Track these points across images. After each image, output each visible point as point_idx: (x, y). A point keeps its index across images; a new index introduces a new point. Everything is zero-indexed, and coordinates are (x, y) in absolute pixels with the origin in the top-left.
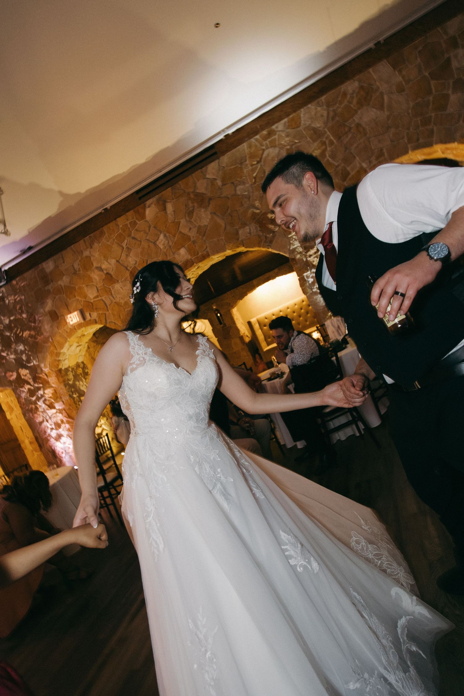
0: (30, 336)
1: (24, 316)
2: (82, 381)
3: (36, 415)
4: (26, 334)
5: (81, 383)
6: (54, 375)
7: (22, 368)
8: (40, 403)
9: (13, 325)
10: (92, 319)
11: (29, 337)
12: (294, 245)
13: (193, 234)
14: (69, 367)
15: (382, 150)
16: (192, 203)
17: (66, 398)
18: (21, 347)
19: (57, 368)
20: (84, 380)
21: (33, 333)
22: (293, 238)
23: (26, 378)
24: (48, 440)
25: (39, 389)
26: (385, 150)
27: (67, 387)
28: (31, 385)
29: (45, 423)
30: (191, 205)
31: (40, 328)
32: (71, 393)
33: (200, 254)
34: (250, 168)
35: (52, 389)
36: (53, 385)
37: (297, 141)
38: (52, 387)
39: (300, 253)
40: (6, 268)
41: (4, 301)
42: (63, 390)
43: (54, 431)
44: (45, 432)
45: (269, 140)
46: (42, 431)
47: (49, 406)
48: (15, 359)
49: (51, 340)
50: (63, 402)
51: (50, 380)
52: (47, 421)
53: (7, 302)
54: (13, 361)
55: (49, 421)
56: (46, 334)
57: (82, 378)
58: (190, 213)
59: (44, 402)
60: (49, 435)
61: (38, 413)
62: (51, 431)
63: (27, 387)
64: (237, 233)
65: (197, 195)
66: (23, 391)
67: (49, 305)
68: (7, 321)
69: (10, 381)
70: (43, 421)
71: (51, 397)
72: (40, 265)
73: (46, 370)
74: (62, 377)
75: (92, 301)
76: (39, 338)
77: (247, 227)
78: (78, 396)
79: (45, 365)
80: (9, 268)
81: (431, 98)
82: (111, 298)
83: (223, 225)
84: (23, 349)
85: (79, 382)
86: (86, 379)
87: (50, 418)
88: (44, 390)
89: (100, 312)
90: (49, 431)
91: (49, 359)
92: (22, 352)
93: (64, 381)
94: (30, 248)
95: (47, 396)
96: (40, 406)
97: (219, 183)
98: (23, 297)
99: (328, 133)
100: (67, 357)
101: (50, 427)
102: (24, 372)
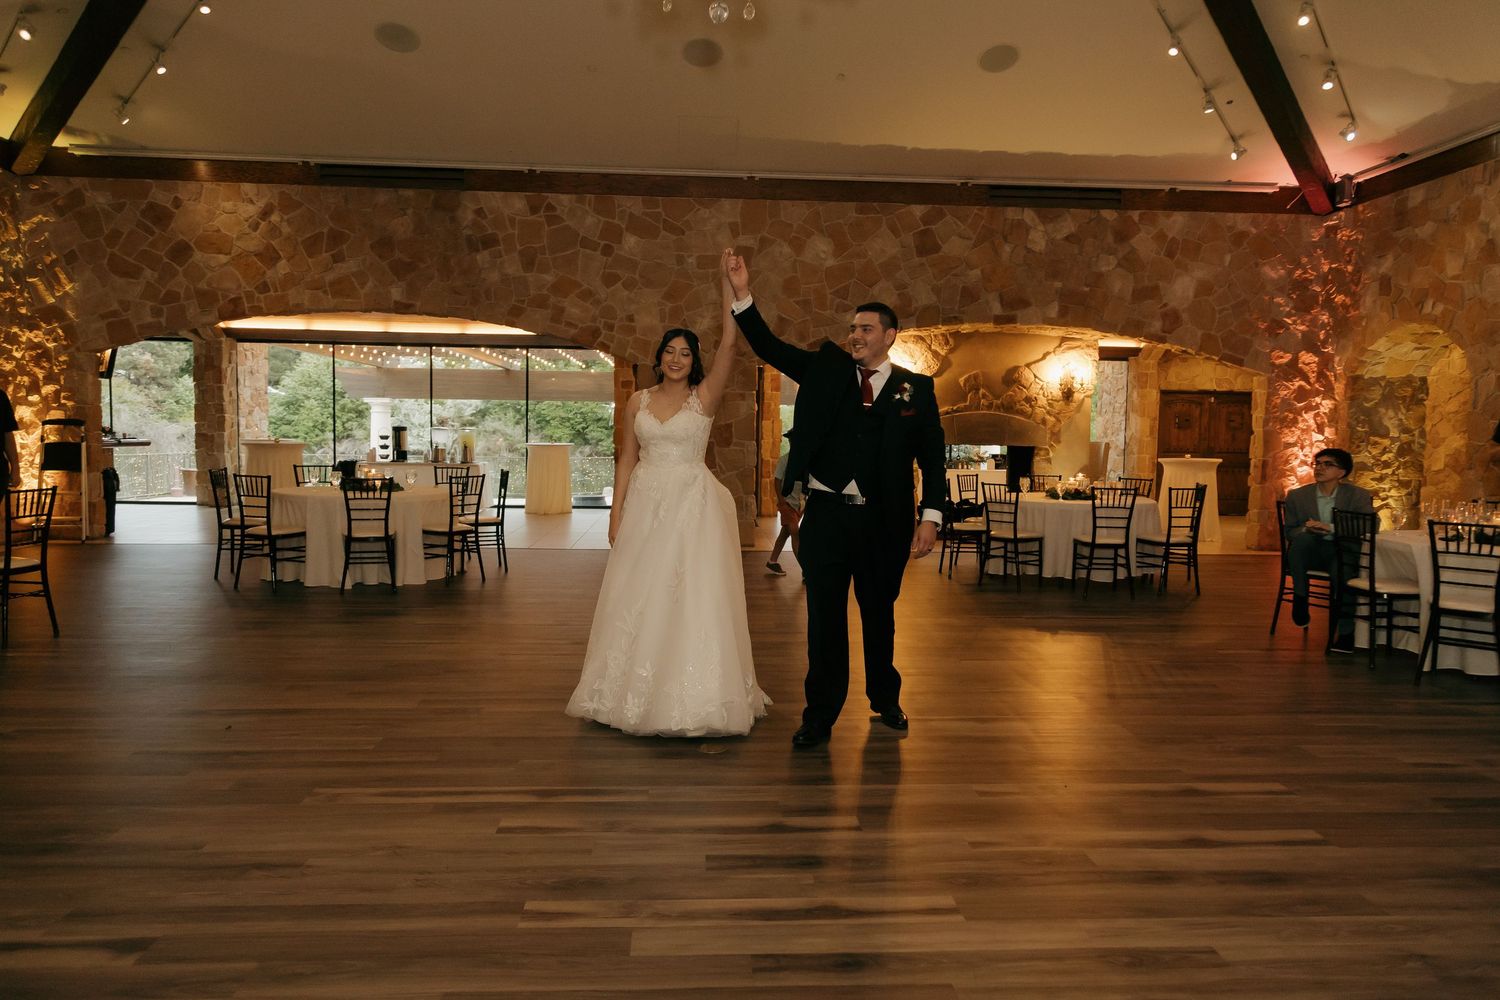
0: (1344, 305)
1: (1350, 268)
2: (1396, 409)
3: (1287, 431)
4: (1339, 299)
5: (1391, 413)
6: (1344, 382)
7: (1308, 352)
8: (1309, 417)
9: (1330, 277)
10: (1434, 312)
11: (1341, 305)
14: (1384, 377)
17: (1342, 426)
18: (1325, 318)
19: (1354, 372)
20: (1404, 411)
21: (1348, 301)
23: (1306, 368)
24: (1285, 476)
25: (1318, 392)
27: (1353, 410)
28: (1309, 383)
29: (1296, 449)
31: (1361, 297)
32: (1355, 423)
35: (1333, 402)
36: (1337, 398)
38: (1335, 400)
40: (1361, 180)
41: (1336, 234)
42: (1343, 412)
43: (1305, 468)
44: (1287, 462)
46: (1282, 457)
47: (1318, 428)
48: (1303, 332)
49: (1364, 324)
50: (1337, 429)
51: (1336, 385)
52: (1302, 448)
53: (1339, 236)
54: (1300, 335)
55: (1307, 450)
56: (1363, 311)
57: (1402, 406)
59: (1317, 415)
60: (1292, 470)
61: (1293, 429)
62: (1299, 466)
63: (1298, 383)
66: (1289, 389)
67: (1386, 265)
68: (1326, 268)
69: (1273, 364)
70: (1294, 445)
71: (1325, 413)
72: (1405, 191)
73: (1339, 369)
74: (1353, 390)
75: (1447, 281)
76: (1353, 313)
78: (1366, 432)
79: (1340, 360)
80: (1366, 181)
82: (1477, 286)
84: (1326, 321)
85: (1387, 410)
86: (1408, 411)
87: (1311, 445)
88: (1323, 399)
89: (1451, 308)
90: (1296, 463)
91: (1349, 353)
92: (1324, 326)
93: (1352, 399)
94: (1403, 156)
95: (1322, 410)
96: (1304, 420)
98: (1360, 237)
100: (1386, 360)
101: (1303, 458)
102: (1308, 359)
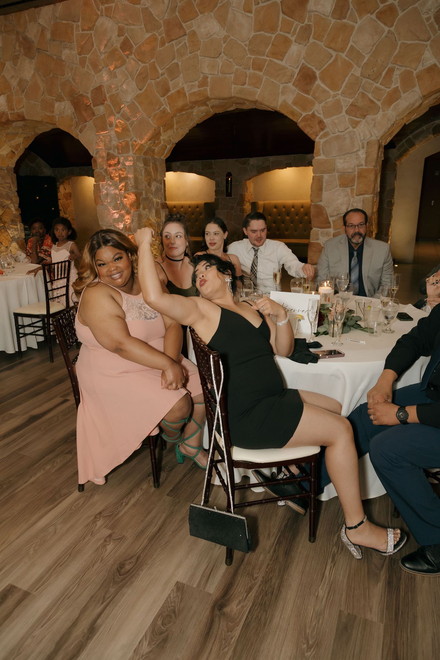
12: (99, 146)
13: (14, 83)
15: (207, 78)
16: (20, 47)
22: (100, 138)
26: (209, 80)
30: (17, 48)
33: (16, 111)
34: (81, 32)
37: (131, 22)
39: (103, 157)
45: (106, 5)
58: (15, 59)
64: (53, 106)
65: (25, 39)
77: (63, 103)
81: (274, 36)
83: (42, 89)
97: (48, 36)
99: (163, 28)
